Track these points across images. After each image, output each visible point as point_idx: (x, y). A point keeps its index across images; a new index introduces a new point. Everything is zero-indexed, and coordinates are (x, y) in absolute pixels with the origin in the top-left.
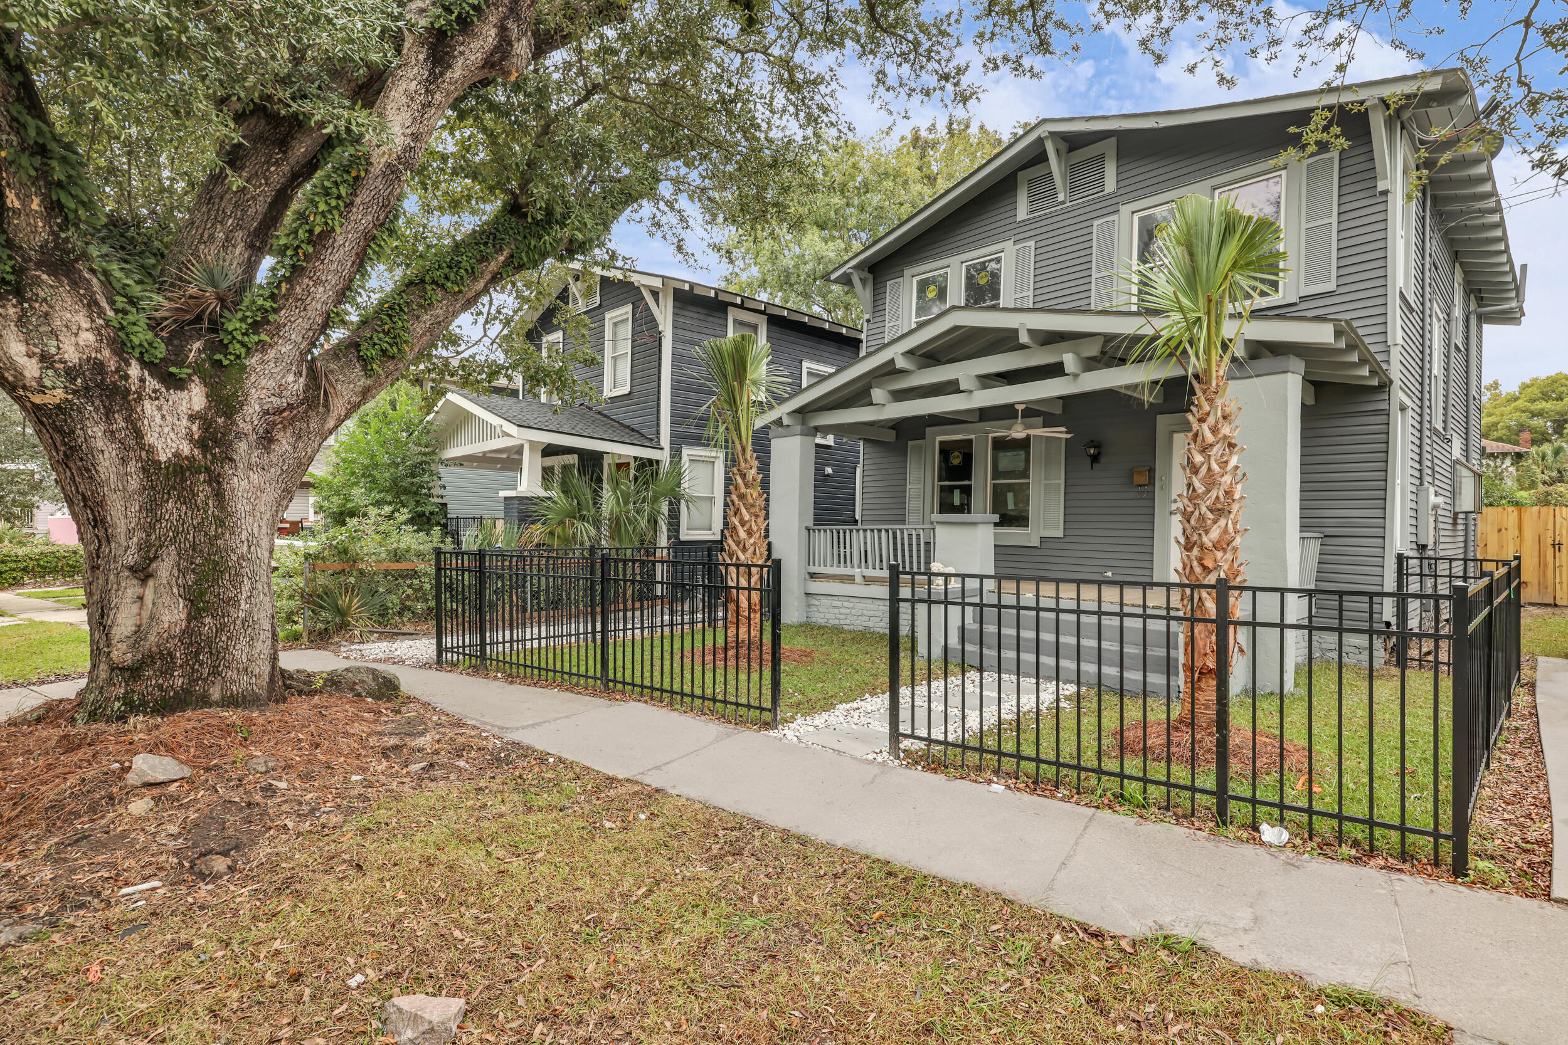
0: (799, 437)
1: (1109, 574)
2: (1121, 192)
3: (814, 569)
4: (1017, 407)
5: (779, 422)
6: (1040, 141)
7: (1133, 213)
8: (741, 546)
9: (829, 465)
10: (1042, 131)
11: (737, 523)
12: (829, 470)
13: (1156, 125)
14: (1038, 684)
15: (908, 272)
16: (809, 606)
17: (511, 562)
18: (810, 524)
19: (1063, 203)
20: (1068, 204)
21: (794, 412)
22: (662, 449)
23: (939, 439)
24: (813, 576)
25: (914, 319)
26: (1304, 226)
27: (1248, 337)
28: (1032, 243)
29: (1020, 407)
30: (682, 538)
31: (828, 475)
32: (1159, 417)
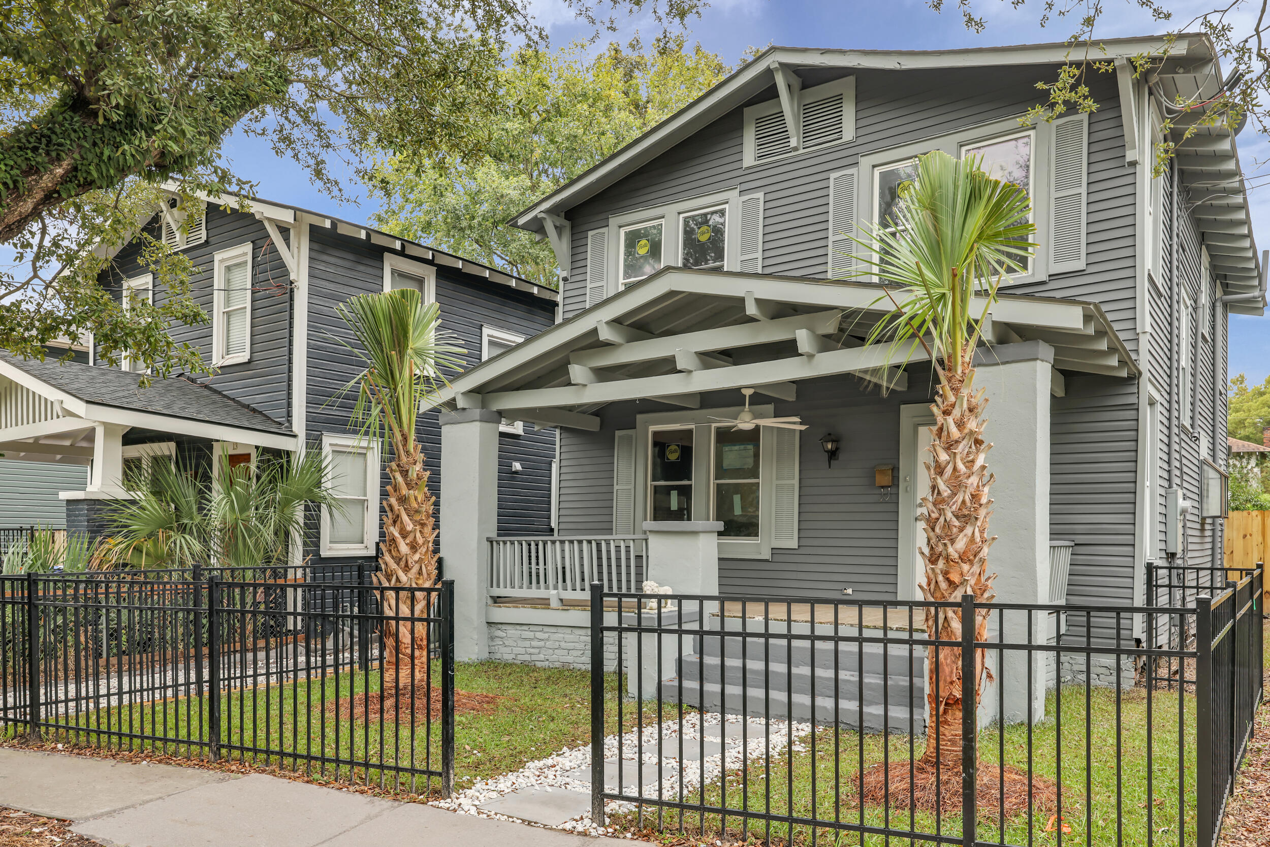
0: (478, 424)
1: (850, 591)
2: (860, 141)
3: (497, 592)
4: (744, 391)
5: (451, 404)
6: (769, 73)
7: (874, 166)
8: (403, 564)
9: (517, 460)
10: (771, 61)
11: (397, 534)
12: (517, 466)
13: (898, 67)
14: (767, 725)
15: (614, 221)
16: (492, 638)
17: (76, 589)
18: (493, 534)
19: (796, 149)
20: (801, 151)
21: (471, 391)
22: (295, 436)
23: (653, 428)
24: (496, 600)
25: (621, 280)
26: (1054, 195)
27: (996, 318)
28: (760, 195)
29: (748, 392)
30: (324, 553)
31: (516, 472)
32: (902, 407)
